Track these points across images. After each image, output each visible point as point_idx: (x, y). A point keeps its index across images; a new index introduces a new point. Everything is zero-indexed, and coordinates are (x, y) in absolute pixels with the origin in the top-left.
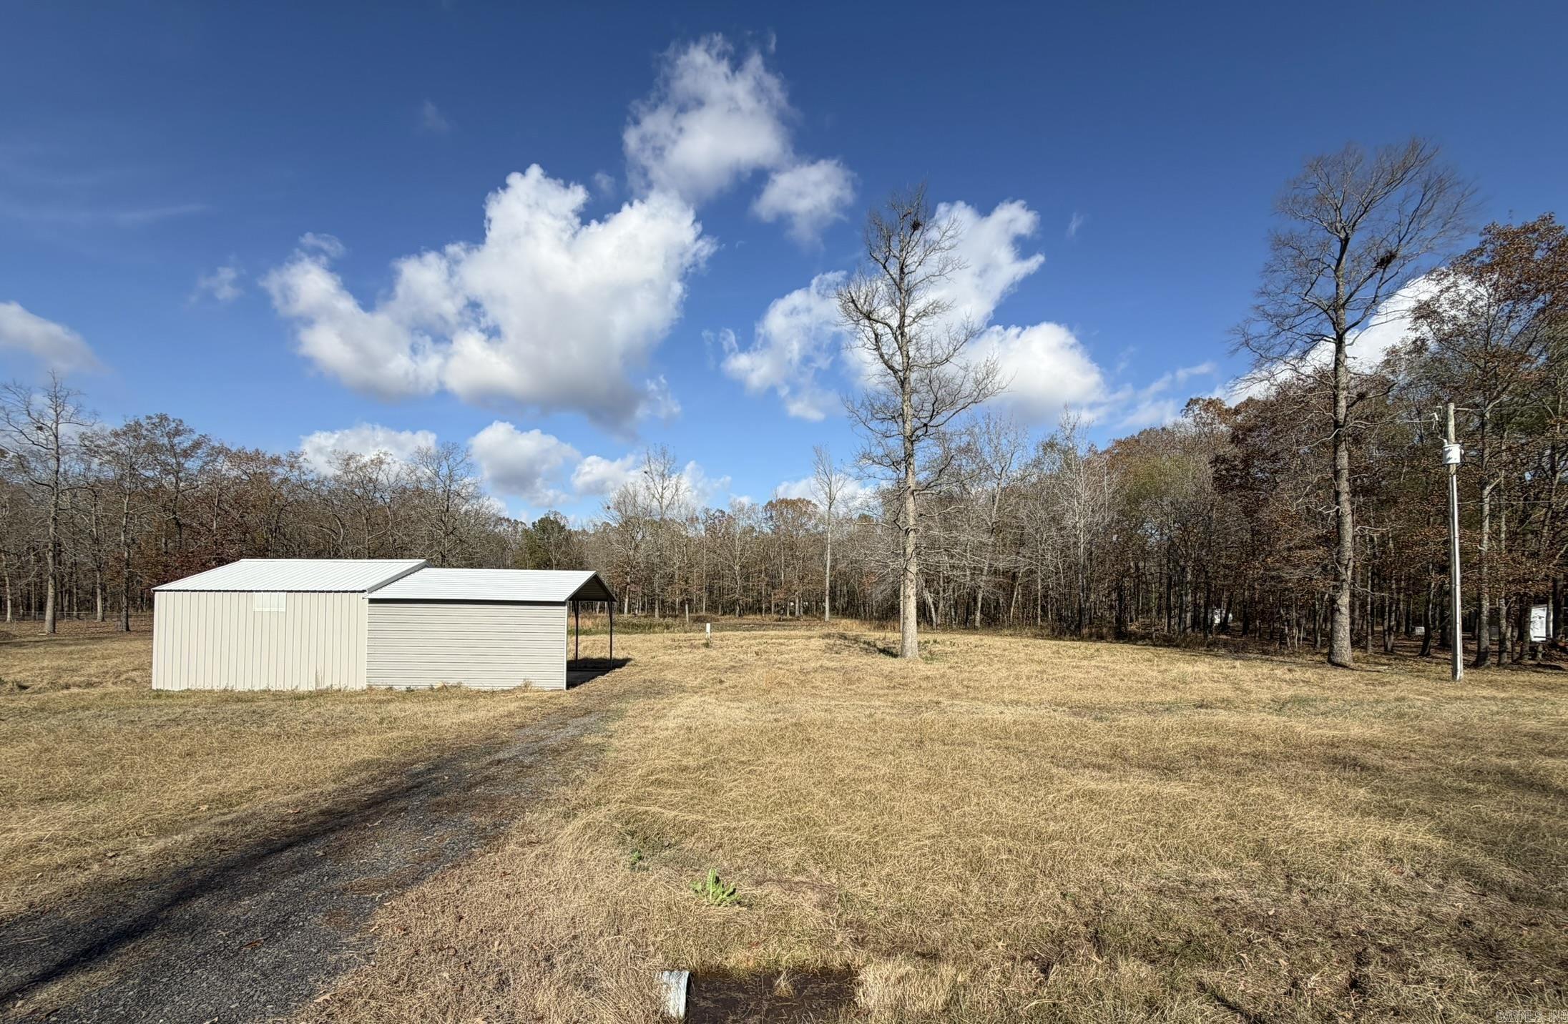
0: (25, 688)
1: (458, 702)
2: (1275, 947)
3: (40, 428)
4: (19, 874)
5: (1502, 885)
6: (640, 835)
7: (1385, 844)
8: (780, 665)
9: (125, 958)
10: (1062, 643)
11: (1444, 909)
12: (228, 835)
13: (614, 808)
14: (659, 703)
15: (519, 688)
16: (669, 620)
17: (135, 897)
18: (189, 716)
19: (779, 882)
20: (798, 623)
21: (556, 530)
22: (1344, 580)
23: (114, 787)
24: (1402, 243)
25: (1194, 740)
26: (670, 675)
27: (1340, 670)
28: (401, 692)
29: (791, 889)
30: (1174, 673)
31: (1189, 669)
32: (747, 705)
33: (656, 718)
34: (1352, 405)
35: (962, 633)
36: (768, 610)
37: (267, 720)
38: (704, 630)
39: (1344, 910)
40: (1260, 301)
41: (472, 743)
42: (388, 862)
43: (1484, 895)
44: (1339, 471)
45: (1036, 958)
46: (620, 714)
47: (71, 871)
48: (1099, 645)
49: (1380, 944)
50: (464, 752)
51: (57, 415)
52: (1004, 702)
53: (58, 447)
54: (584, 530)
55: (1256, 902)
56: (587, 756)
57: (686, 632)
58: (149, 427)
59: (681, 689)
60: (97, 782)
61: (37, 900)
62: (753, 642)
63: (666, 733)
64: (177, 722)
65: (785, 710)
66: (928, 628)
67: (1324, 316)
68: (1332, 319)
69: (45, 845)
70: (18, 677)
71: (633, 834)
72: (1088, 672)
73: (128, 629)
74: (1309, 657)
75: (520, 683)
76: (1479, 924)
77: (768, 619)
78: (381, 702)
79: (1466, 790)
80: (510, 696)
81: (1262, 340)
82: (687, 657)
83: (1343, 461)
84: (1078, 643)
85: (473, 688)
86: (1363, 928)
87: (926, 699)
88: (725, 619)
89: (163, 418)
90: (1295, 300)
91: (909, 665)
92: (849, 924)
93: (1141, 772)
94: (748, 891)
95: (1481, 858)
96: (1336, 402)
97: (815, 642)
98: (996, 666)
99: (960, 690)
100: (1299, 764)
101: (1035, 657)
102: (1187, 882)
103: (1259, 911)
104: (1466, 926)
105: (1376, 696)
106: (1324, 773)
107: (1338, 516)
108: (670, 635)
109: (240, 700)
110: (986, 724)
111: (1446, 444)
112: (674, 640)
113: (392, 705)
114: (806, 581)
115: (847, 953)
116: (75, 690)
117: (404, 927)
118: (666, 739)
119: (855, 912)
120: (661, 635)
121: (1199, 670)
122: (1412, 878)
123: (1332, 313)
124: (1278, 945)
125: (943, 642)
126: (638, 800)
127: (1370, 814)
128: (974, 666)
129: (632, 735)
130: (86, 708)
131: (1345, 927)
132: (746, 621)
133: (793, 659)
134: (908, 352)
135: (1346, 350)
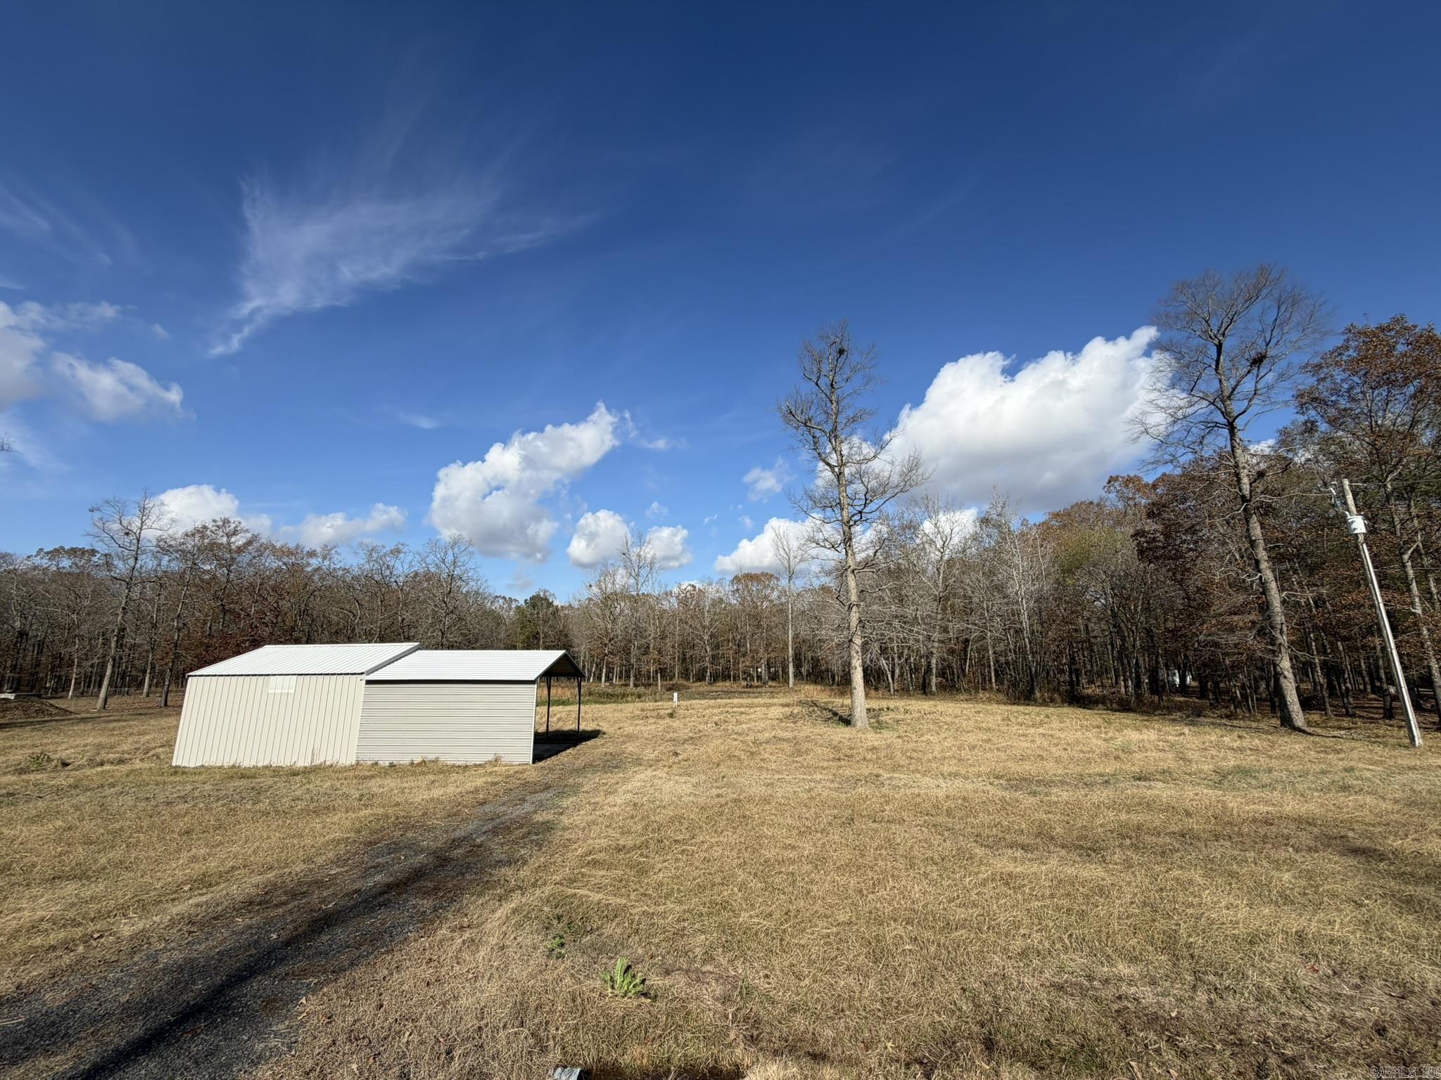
0: (67, 765)
1: (431, 777)
2: (1169, 1055)
3: (127, 534)
4: (16, 955)
6: (565, 920)
7: (1301, 937)
8: (735, 736)
9: (83, 1042)
10: (1014, 708)
11: (1358, 1014)
12: (199, 917)
13: (548, 890)
14: (612, 778)
15: (490, 762)
16: (641, 689)
17: (106, 980)
18: (196, 793)
19: (687, 971)
20: (765, 689)
21: (545, 606)
22: (1280, 644)
23: (116, 866)
24: (1270, 345)
25: (1124, 817)
26: (630, 748)
27: (1295, 734)
28: (384, 768)
29: (698, 980)
30: (1119, 741)
31: (1134, 736)
32: (694, 780)
33: (608, 793)
34: (1254, 481)
35: (919, 699)
36: (736, 678)
37: (261, 798)
38: (671, 699)
39: (1252, 1012)
40: (1153, 396)
41: (436, 822)
42: (331, 946)
43: (1403, 997)
44: (1255, 541)
45: (925, 1061)
46: (576, 789)
47: (59, 953)
48: (1051, 710)
49: (1283, 1054)
50: (425, 830)
51: (142, 523)
52: (942, 775)
53: (138, 548)
54: (570, 605)
55: (1158, 1002)
56: (536, 834)
57: (656, 701)
58: (214, 528)
59: (638, 762)
60: (103, 861)
61: (25, 981)
62: (715, 711)
63: (613, 809)
64: (184, 799)
65: (730, 785)
66: (887, 694)
67: (1212, 406)
68: (1220, 409)
69: (45, 926)
70: (64, 755)
71: (559, 918)
72: (1033, 741)
73: (166, 705)
74: (1265, 720)
75: (491, 757)
76: (1392, 1032)
77: (736, 685)
78: (365, 778)
80: (481, 771)
81: (1162, 430)
82: (650, 728)
83: (1257, 532)
84: (1030, 709)
85: (449, 763)
86: (1270, 1034)
87: (866, 772)
88: (694, 687)
89: (226, 521)
91: (859, 735)
92: (746, 1019)
93: (1063, 852)
94: (656, 981)
95: (1401, 955)
96: (1239, 480)
97: (776, 712)
98: (943, 735)
99: (902, 763)
100: (1228, 844)
101: (984, 725)
102: (1090, 978)
103: (1161, 1013)
104: (1379, 1034)
105: (1324, 767)
106: (1252, 854)
107: (1262, 583)
108: (640, 705)
109: (243, 776)
110: (919, 800)
111: (1349, 517)
112: (643, 710)
113: (373, 781)
114: (770, 649)
115: (738, 1051)
116: (107, 767)
117: (329, 1015)
118: (611, 817)
119: (754, 1006)
120: (632, 705)
121: (1146, 737)
122: (1328, 977)
123: (1220, 404)
124: (1173, 1052)
125: (897, 708)
126: (571, 881)
127: (1293, 903)
128: (922, 735)
129: (582, 813)
130: (112, 785)
131: (1249, 1033)
132: (714, 688)
133: (749, 729)
134: (841, 451)
135: (1239, 435)
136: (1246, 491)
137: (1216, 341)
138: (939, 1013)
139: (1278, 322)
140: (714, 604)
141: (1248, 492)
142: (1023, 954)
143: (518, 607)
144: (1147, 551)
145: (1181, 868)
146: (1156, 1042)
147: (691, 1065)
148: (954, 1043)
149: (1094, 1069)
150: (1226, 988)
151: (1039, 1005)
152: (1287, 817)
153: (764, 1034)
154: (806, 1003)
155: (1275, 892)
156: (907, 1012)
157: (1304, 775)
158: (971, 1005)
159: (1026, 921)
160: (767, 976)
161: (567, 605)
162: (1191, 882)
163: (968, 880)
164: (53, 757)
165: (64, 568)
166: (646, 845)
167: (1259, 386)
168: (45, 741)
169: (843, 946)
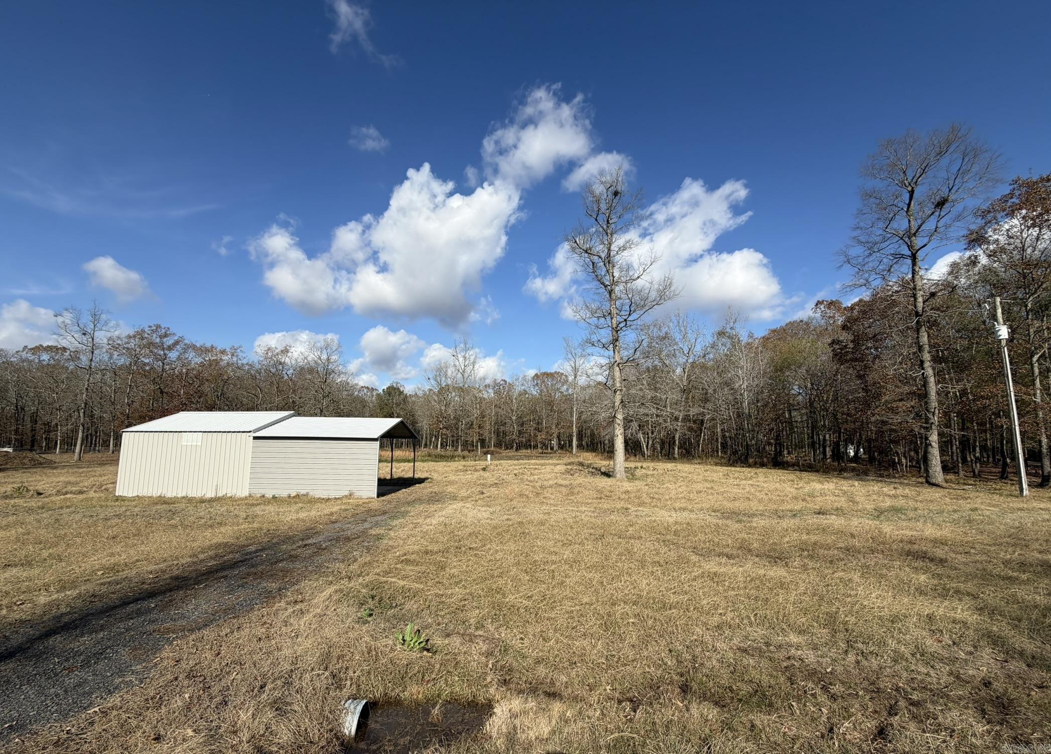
0: (41, 494)
1: (300, 505)
2: (822, 698)
3: (84, 334)
5: (1022, 654)
6: (377, 598)
7: (930, 617)
8: (528, 483)
10: (733, 469)
11: (971, 672)
12: (102, 592)
13: (368, 579)
14: (434, 508)
15: (346, 496)
16: (466, 453)
17: (17, 633)
18: (128, 513)
19: (463, 635)
20: (554, 455)
21: (397, 394)
22: (932, 423)
24: (952, 191)
25: (804, 537)
26: (450, 489)
27: (934, 488)
28: (268, 499)
29: (470, 641)
30: (807, 489)
31: (817, 486)
32: (491, 510)
33: (427, 517)
34: (927, 300)
35: (665, 462)
36: (536, 447)
37: (175, 517)
38: (486, 460)
39: (888, 670)
40: (856, 233)
41: (296, 533)
42: (193, 613)
43: (1006, 661)
44: (922, 346)
45: (634, 700)
46: (404, 514)
49: (910, 699)
50: (289, 539)
51: (94, 326)
52: (675, 509)
53: (93, 345)
55: (818, 661)
56: (368, 542)
57: (474, 461)
58: (149, 332)
59: (454, 498)
62: (517, 467)
63: (428, 528)
64: (118, 516)
65: (518, 513)
66: (642, 459)
67: (901, 241)
68: (907, 243)
70: (41, 488)
71: (373, 597)
72: (743, 489)
74: (914, 479)
75: (347, 493)
76: (995, 685)
77: (534, 452)
78: (253, 505)
79: (1010, 578)
80: (339, 502)
81: (860, 260)
82: (468, 477)
83: (924, 339)
84: (745, 469)
85: (316, 497)
86: (901, 685)
87: (619, 506)
88: (505, 453)
89: (158, 327)
90: (880, 232)
91: (618, 483)
92: (503, 667)
93: (757, 559)
94: (438, 641)
95: (1007, 631)
96: (915, 299)
97: (560, 468)
98: (679, 484)
99: (646, 501)
100: (881, 556)
101: (709, 479)
102: (768, 644)
103: (819, 669)
104: (986, 686)
105: (955, 507)
106: (898, 563)
107: (924, 378)
108: (464, 463)
109: (165, 503)
110: (655, 524)
111: (997, 326)
112: (464, 466)
113: (258, 507)
114: (560, 426)
115: (492, 690)
116: (68, 496)
117: (178, 659)
118: (426, 533)
119: (509, 659)
120: (458, 463)
121: (826, 487)
122: (949, 646)
123: (906, 239)
124: (826, 696)
125: (648, 467)
126: (386, 573)
127: (926, 594)
128: (663, 484)
129: (405, 529)
130: (68, 507)
131: (886, 684)
132: (519, 454)
133: (539, 478)
134: (613, 273)
135: (919, 263)
136: (920, 309)
137: (910, 189)
138: (649, 666)
139: (961, 171)
140: (520, 395)
141: (921, 309)
142: (719, 627)
143: (378, 395)
144: (840, 355)
145: (843, 570)
146: (813, 689)
147: (455, 699)
148: (659, 687)
149: (763, 707)
150: (870, 653)
151: (726, 662)
152: (926, 539)
153: (515, 679)
154: (548, 658)
155: (913, 588)
156: (626, 665)
157: (941, 512)
158: (675, 661)
159: (723, 604)
160: (522, 639)
161: (414, 393)
162: (850, 580)
163: (683, 576)
164: (31, 488)
165: (44, 360)
166: (447, 550)
167: (940, 225)
168: (30, 479)
169: (582, 619)
